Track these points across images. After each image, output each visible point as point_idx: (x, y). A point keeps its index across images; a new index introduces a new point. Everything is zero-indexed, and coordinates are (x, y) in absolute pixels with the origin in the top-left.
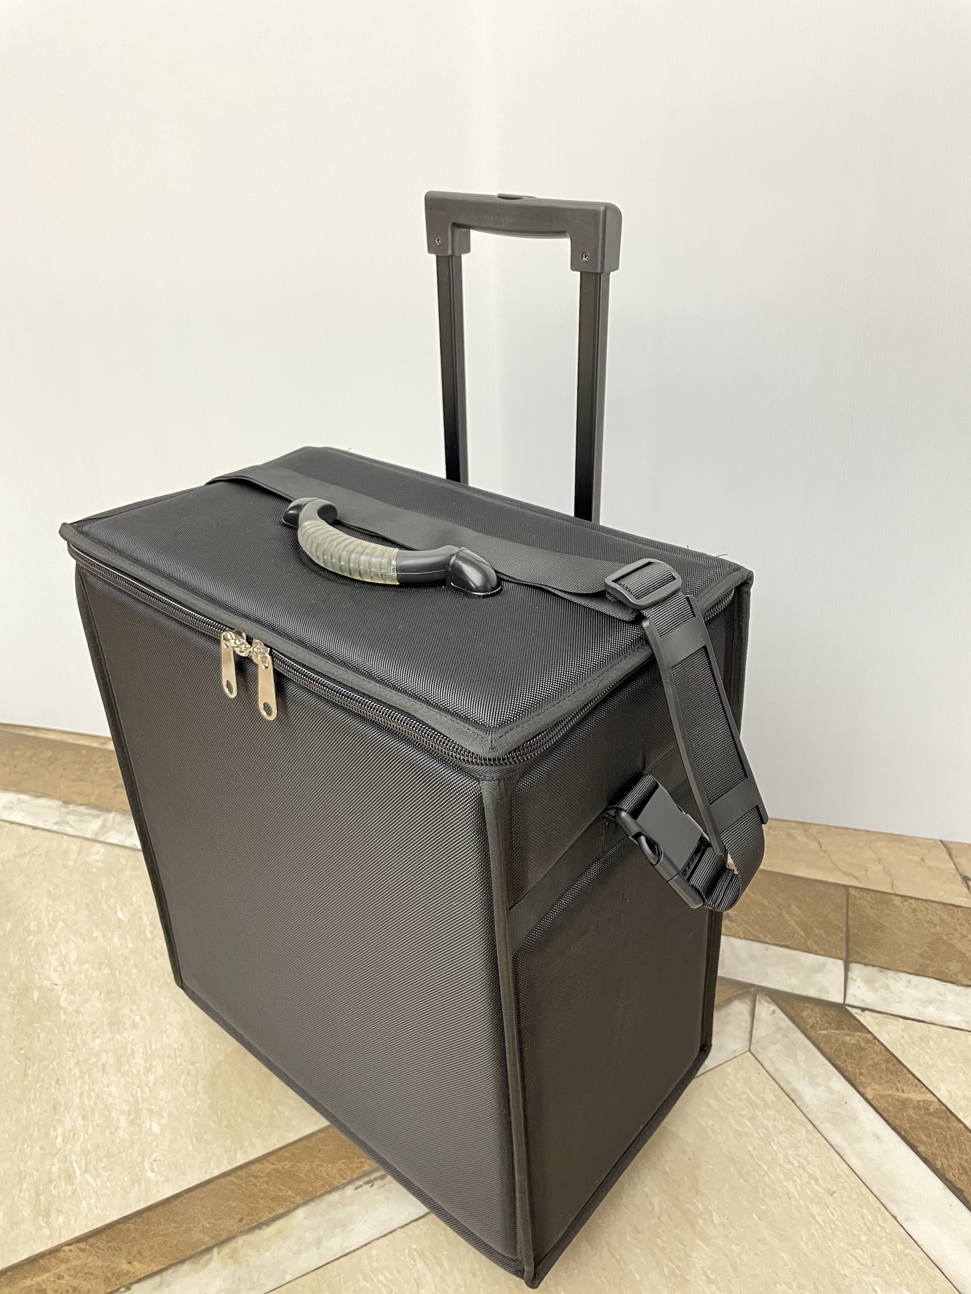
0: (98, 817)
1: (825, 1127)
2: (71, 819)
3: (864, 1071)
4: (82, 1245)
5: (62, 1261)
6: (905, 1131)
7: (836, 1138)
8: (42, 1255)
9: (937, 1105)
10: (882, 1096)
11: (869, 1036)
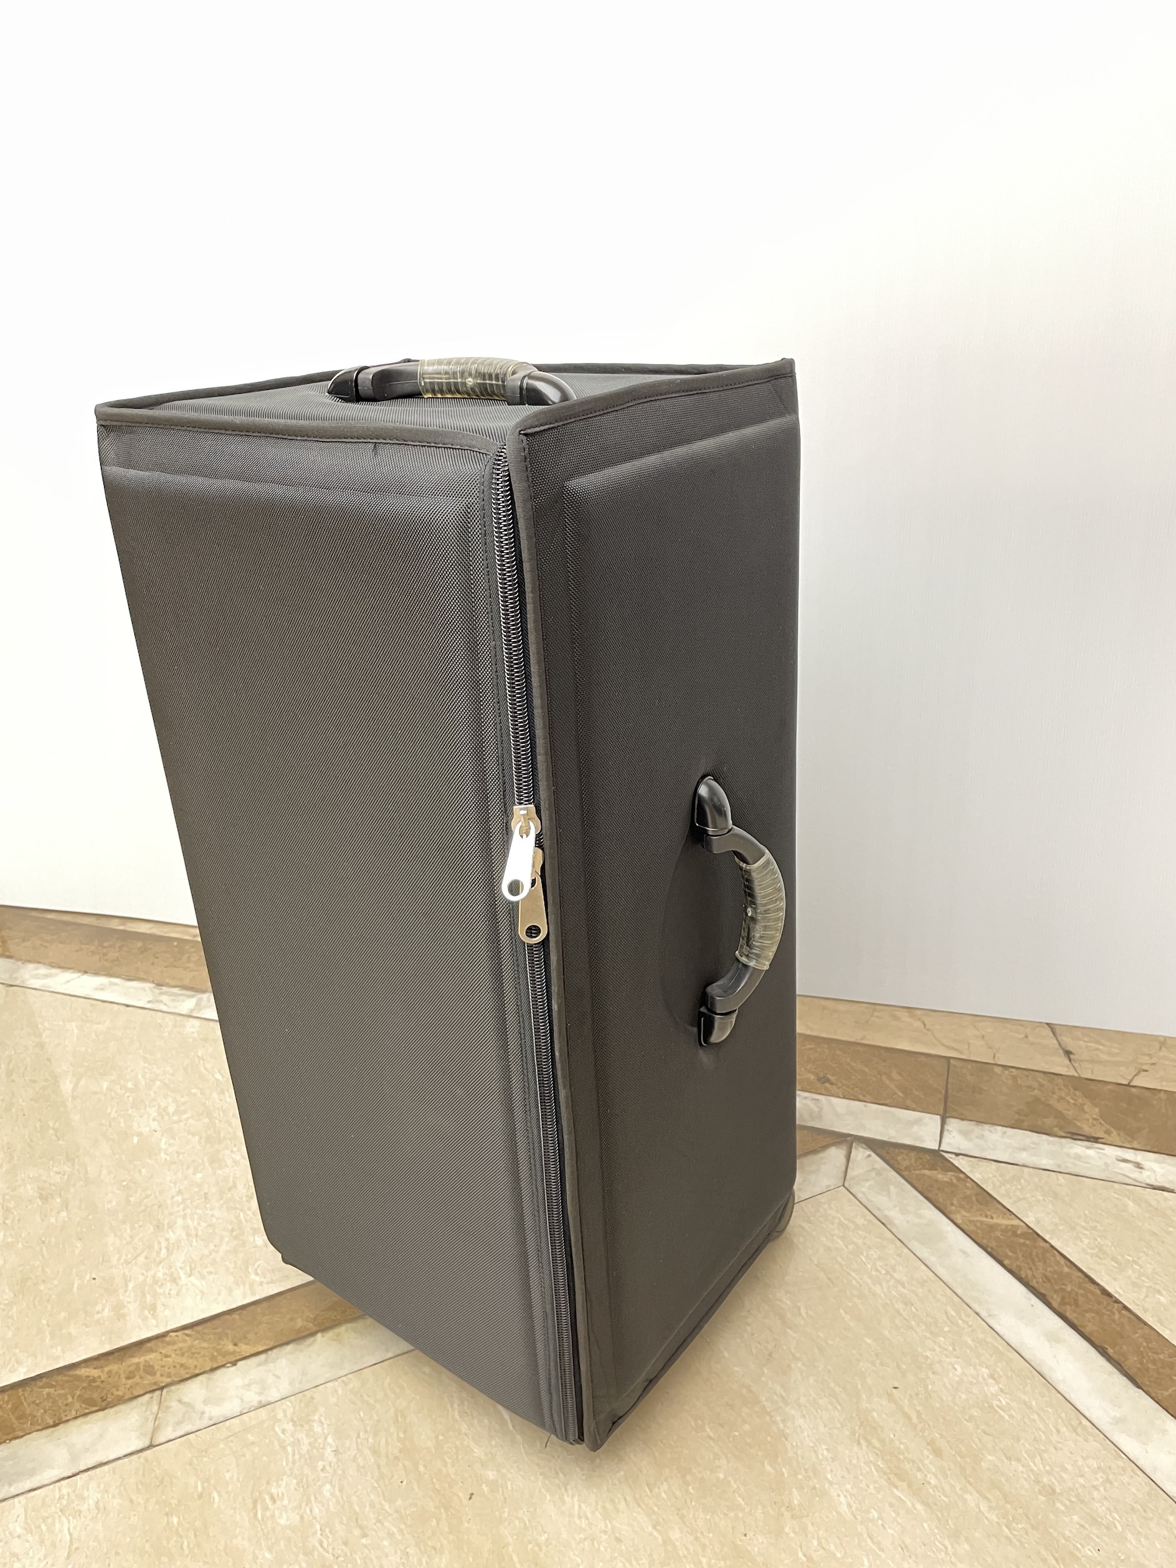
0: (193, 996)
1: (914, 1245)
2: (165, 998)
3: (955, 1202)
4: (188, 1332)
5: (169, 1344)
6: (992, 1248)
7: (923, 1252)
8: (149, 1340)
9: (1026, 1229)
10: (970, 1221)
11: (962, 1176)
